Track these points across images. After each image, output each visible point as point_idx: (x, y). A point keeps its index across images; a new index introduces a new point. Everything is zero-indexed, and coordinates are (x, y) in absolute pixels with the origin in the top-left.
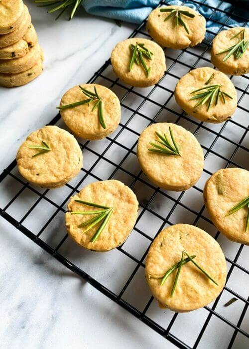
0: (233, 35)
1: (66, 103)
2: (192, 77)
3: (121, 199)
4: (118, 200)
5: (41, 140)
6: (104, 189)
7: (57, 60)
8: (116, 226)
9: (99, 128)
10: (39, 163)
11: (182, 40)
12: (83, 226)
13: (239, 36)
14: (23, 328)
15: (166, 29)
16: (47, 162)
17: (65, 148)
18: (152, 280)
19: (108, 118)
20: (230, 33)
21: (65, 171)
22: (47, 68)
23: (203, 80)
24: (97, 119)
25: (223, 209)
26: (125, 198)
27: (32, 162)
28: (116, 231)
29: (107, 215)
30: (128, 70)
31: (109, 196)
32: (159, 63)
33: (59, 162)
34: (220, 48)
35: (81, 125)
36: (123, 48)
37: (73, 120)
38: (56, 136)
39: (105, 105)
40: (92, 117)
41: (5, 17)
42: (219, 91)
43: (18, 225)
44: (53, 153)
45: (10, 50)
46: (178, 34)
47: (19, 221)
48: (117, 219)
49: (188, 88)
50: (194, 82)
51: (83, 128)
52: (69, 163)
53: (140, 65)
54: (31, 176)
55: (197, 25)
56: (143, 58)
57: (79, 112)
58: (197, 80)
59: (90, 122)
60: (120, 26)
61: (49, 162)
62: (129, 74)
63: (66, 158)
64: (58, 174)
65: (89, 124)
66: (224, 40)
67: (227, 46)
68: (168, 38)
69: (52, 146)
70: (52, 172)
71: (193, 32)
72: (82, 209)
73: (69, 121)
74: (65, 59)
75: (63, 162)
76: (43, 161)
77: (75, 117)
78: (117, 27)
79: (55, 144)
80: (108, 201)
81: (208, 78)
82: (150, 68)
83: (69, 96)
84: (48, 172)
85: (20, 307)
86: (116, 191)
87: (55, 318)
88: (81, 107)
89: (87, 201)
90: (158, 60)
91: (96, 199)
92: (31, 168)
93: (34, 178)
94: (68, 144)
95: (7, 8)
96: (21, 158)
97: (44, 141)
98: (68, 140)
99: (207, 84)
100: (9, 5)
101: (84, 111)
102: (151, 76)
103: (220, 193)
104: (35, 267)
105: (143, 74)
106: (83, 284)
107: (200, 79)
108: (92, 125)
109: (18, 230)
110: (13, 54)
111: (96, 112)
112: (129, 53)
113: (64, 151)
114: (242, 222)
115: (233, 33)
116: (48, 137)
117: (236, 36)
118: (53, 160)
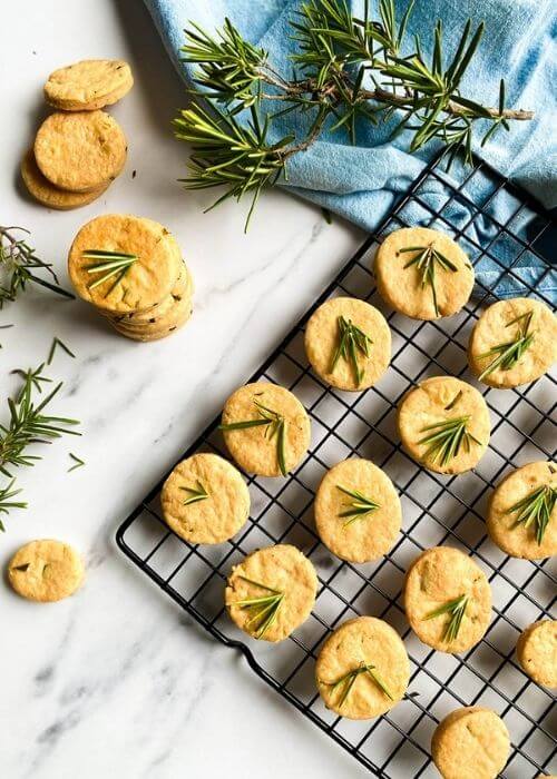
0: (512, 316)
1: (232, 418)
2: (426, 395)
3: (296, 580)
4: (293, 581)
5: (196, 477)
6: (276, 563)
7: (214, 290)
8: (287, 614)
9: (277, 470)
10: (193, 514)
11: (427, 313)
12: (246, 607)
13: (523, 320)
14: (169, 694)
15: (403, 287)
16: (204, 514)
17: (229, 495)
18: (322, 685)
19: (291, 454)
20: (510, 309)
21: (228, 531)
22: (198, 306)
23: (441, 403)
24: (275, 452)
25: (422, 611)
26: (301, 579)
27: (183, 511)
28: (287, 622)
29: (278, 602)
30: (330, 370)
31: (282, 574)
32: (380, 361)
33: (220, 517)
34: (484, 341)
35: (252, 462)
36: (326, 322)
37: (240, 451)
38: (217, 475)
39: (289, 429)
40: (269, 448)
41: (147, 290)
42: (463, 432)
43: (164, 585)
44: (212, 501)
45: (147, 317)
46: (421, 301)
47: (165, 579)
48: (289, 606)
49: (418, 418)
50: (428, 405)
51: (254, 467)
52: (233, 520)
53: (349, 362)
54: (183, 531)
55: (458, 287)
56: (355, 349)
57: (251, 438)
58: (433, 403)
59: (265, 458)
60: (329, 222)
61: (205, 515)
62: (331, 376)
63: (230, 512)
64: (218, 534)
65: (262, 462)
66: (494, 325)
67: (497, 337)
68: (403, 308)
69: (211, 489)
70: (211, 531)
71: (447, 298)
72: (246, 586)
73: (236, 451)
74: (230, 289)
75: (224, 517)
76: (198, 512)
77: (245, 446)
78: (324, 223)
79: (215, 487)
80: (280, 581)
81: (451, 401)
82: (363, 372)
83: (237, 407)
84: (205, 530)
85: (164, 671)
86: (291, 568)
87: (205, 689)
88: (253, 430)
89: (254, 580)
90: (378, 355)
91: (265, 576)
92: (182, 519)
93: (187, 536)
94: (232, 490)
95: (148, 270)
96: (168, 501)
97: (201, 481)
98: (233, 484)
99: (448, 408)
100: (152, 266)
101: (258, 439)
102: (364, 385)
103: (423, 588)
104: (182, 628)
105: (351, 380)
106: (238, 655)
107: (437, 401)
108: (268, 463)
109: (163, 592)
110: (152, 321)
111: (274, 441)
112: (335, 331)
113: (226, 499)
114: (440, 630)
115: (514, 310)
116: (205, 475)
117: (517, 319)
118: (211, 511)
